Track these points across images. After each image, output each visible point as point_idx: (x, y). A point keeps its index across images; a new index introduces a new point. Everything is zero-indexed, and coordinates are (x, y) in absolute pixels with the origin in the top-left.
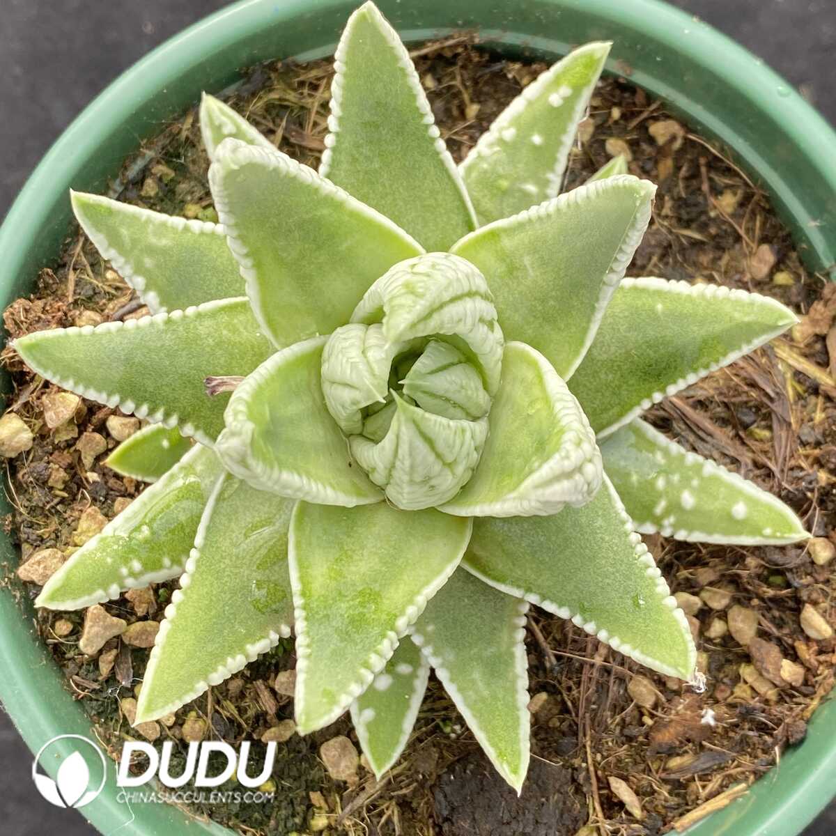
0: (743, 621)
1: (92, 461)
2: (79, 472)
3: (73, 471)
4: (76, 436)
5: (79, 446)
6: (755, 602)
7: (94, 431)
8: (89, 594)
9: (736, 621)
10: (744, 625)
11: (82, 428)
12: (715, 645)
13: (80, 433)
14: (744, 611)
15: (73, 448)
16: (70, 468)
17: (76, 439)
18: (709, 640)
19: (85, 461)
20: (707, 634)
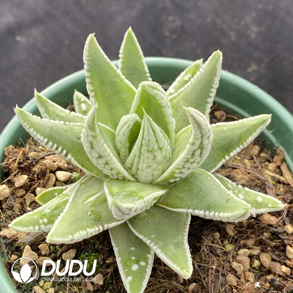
0: (266, 258)
1: (29, 204)
2: (25, 206)
3: (22, 205)
4: (25, 194)
5: (25, 197)
6: (269, 249)
7: (31, 193)
8: (28, 227)
9: (263, 258)
10: (266, 259)
11: (27, 192)
12: (256, 270)
13: (26, 193)
14: (265, 254)
15: (23, 198)
16: (21, 204)
17: (24, 195)
18: (254, 268)
19: (27, 203)
20: (253, 266)
